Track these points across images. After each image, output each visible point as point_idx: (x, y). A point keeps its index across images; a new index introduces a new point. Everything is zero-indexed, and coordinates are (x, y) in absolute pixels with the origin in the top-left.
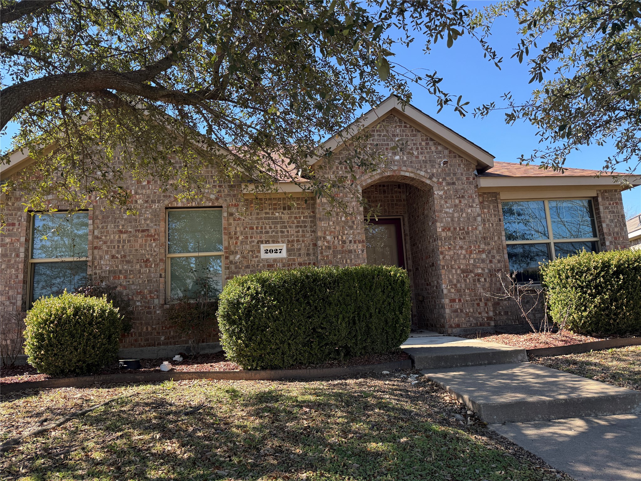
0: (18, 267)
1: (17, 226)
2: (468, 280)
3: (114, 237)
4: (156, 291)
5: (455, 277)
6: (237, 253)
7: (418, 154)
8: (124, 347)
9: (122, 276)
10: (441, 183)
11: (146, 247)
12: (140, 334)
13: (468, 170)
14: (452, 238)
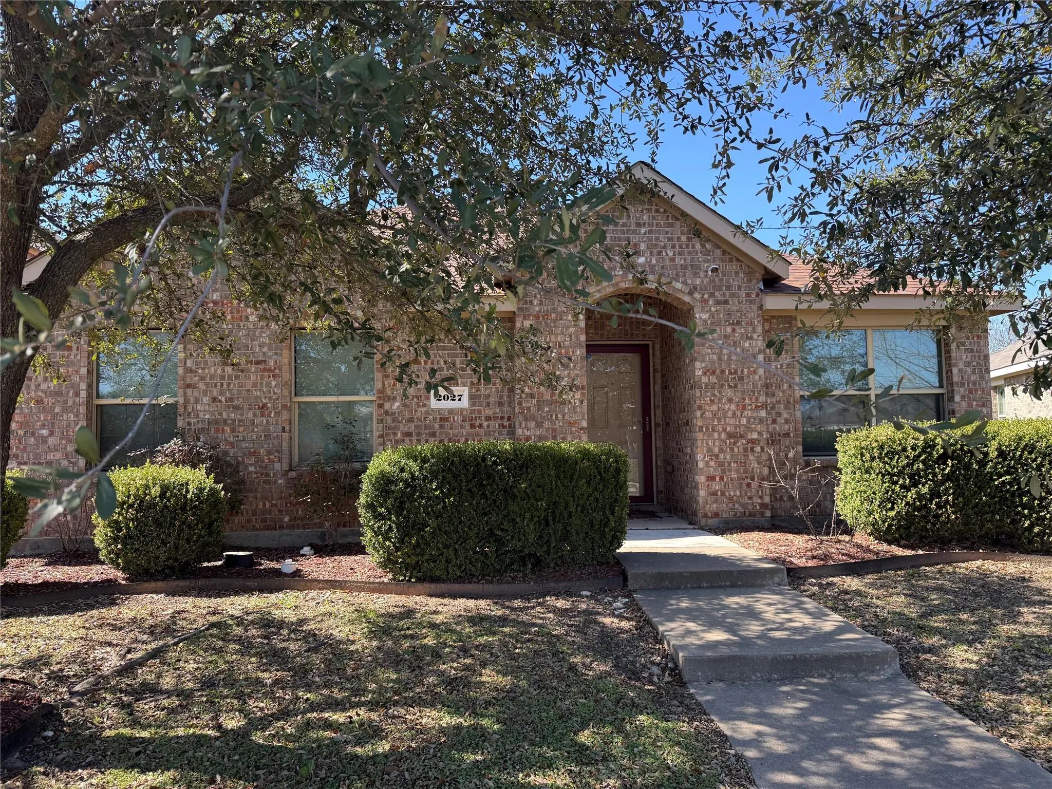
0: (78, 411)
1: (74, 351)
2: (736, 450)
3: (215, 371)
4: (278, 451)
5: (717, 444)
6: (394, 399)
7: (674, 255)
8: (232, 530)
9: (227, 429)
10: (706, 302)
11: (262, 386)
12: (254, 513)
13: (750, 281)
14: (717, 386)
